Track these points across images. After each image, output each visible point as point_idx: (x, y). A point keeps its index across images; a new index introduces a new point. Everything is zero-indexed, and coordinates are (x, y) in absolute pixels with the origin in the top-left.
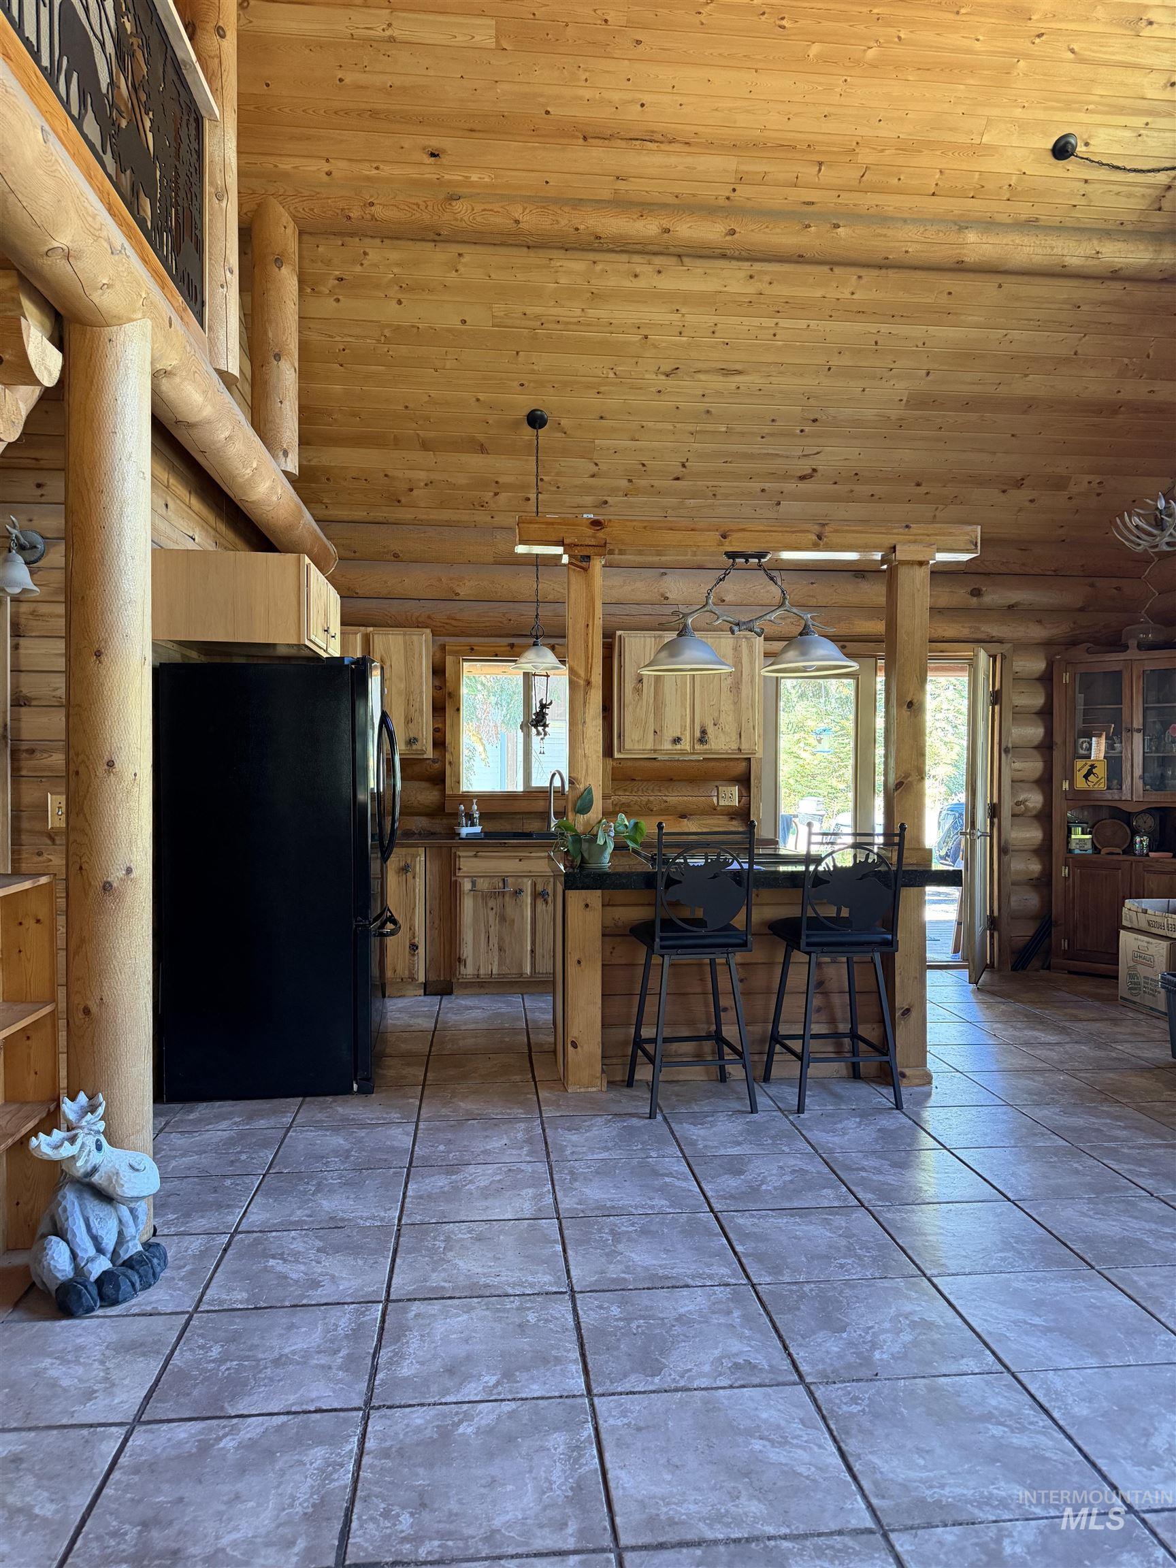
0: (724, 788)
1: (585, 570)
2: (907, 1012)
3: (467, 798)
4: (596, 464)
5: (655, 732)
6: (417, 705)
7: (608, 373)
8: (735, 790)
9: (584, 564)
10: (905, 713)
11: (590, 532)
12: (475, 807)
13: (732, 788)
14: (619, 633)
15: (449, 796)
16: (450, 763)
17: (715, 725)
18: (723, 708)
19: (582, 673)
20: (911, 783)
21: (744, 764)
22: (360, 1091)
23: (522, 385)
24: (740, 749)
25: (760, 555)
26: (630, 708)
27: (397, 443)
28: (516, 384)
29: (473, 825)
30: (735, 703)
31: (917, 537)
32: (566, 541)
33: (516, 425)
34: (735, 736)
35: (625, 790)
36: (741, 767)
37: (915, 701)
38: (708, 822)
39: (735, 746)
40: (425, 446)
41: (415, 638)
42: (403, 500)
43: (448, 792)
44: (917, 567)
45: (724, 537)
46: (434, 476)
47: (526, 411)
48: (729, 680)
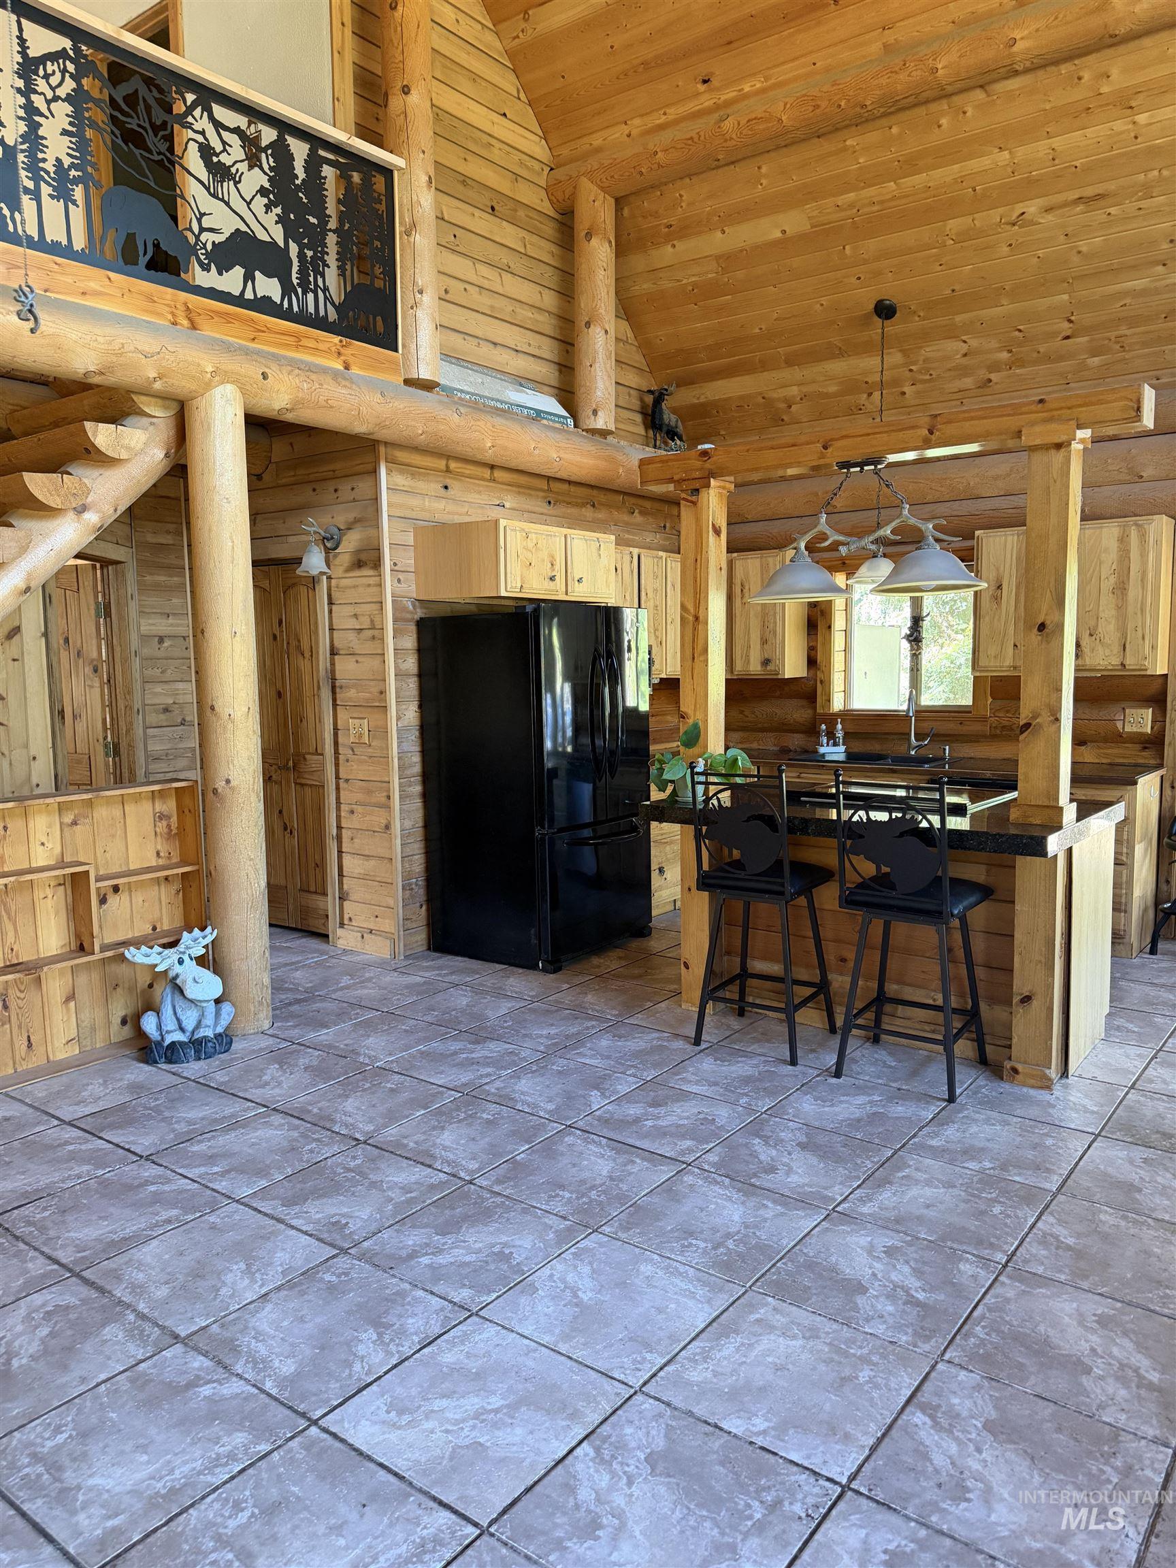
0: (1133, 711)
1: (694, 503)
2: (1027, 999)
3: (831, 719)
4: (965, 342)
5: (1015, 645)
6: (771, 626)
7: (944, 242)
8: (1149, 712)
9: (694, 498)
10: (1035, 637)
11: (698, 464)
12: (839, 726)
13: (1143, 711)
14: (977, 533)
15: (820, 715)
16: (821, 682)
17: (1091, 635)
18: (1101, 615)
19: (690, 607)
20: (1040, 725)
21: (1160, 681)
22: (544, 970)
23: (859, 278)
24: (1123, 665)
25: (875, 462)
26: (987, 619)
27: (764, 366)
28: (853, 280)
29: (835, 744)
30: (1119, 608)
31: (1055, 413)
32: (676, 477)
33: (864, 321)
34: (1116, 648)
35: (1008, 712)
36: (1156, 686)
37: (1048, 622)
38: (1109, 751)
39: (1116, 661)
40: (790, 362)
42: (785, 418)
43: (820, 710)
44: (1053, 452)
45: (825, 447)
46: (805, 389)
47: (872, 306)
48: (1113, 580)
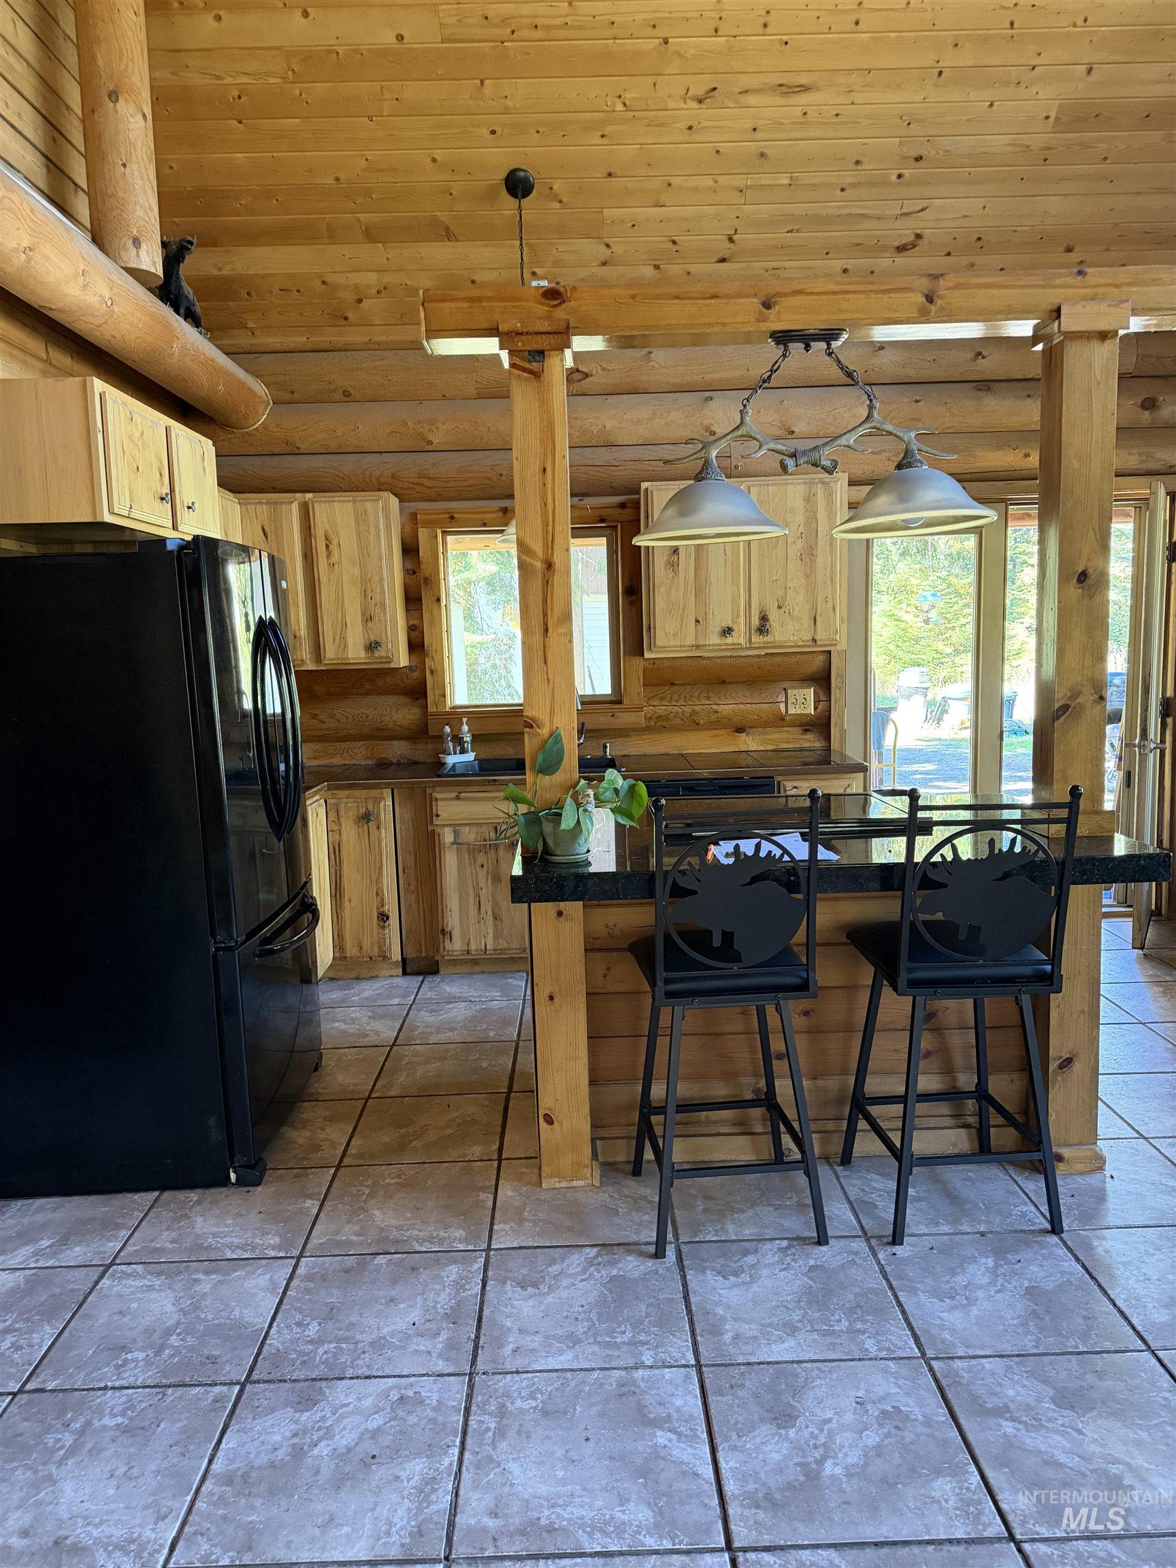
0: (795, 692)
1: (537, 375)
2: (1067, 1062)
3: (455, 715)
4: (608, 246)
5: (697, 621)
6: (377, 597)
7: (614, 104)
8: (810, 693)
9: (534, 366)
10: (1074, 591)
11: (542, 309)
12: (465, 728)
13: (805, 691)
14: (644, 485)
15: (433, 714)
16: (432, 672)
17: (780, 607)
18: (790, 584)
19: (538, 548)
20: (1081, 707)
21: (822, 657)
22: (241, 1182)
23: (493, 132)
24: (814, 640)
25: (829, 335)
26: (663, 589)
27: (333, 235)
28: (485, 131)
29: (463, 751)
30: (808, 576)
31: (1100, 290)
32: (503, 327)
33: (489, 196)
34: (807, 622)
35: (662, 699)
36: (817, 663)
37: (1090, 571)
38: (772, 737)
39: (807, 636)
40: (371, 235)
41: (369, 505)
42: (350, 315)
43: (432, 709)
44: (1096, 344)
45: (767, 305)
46: (388, 279)
47: (503, 174)
48: (799, 545)
